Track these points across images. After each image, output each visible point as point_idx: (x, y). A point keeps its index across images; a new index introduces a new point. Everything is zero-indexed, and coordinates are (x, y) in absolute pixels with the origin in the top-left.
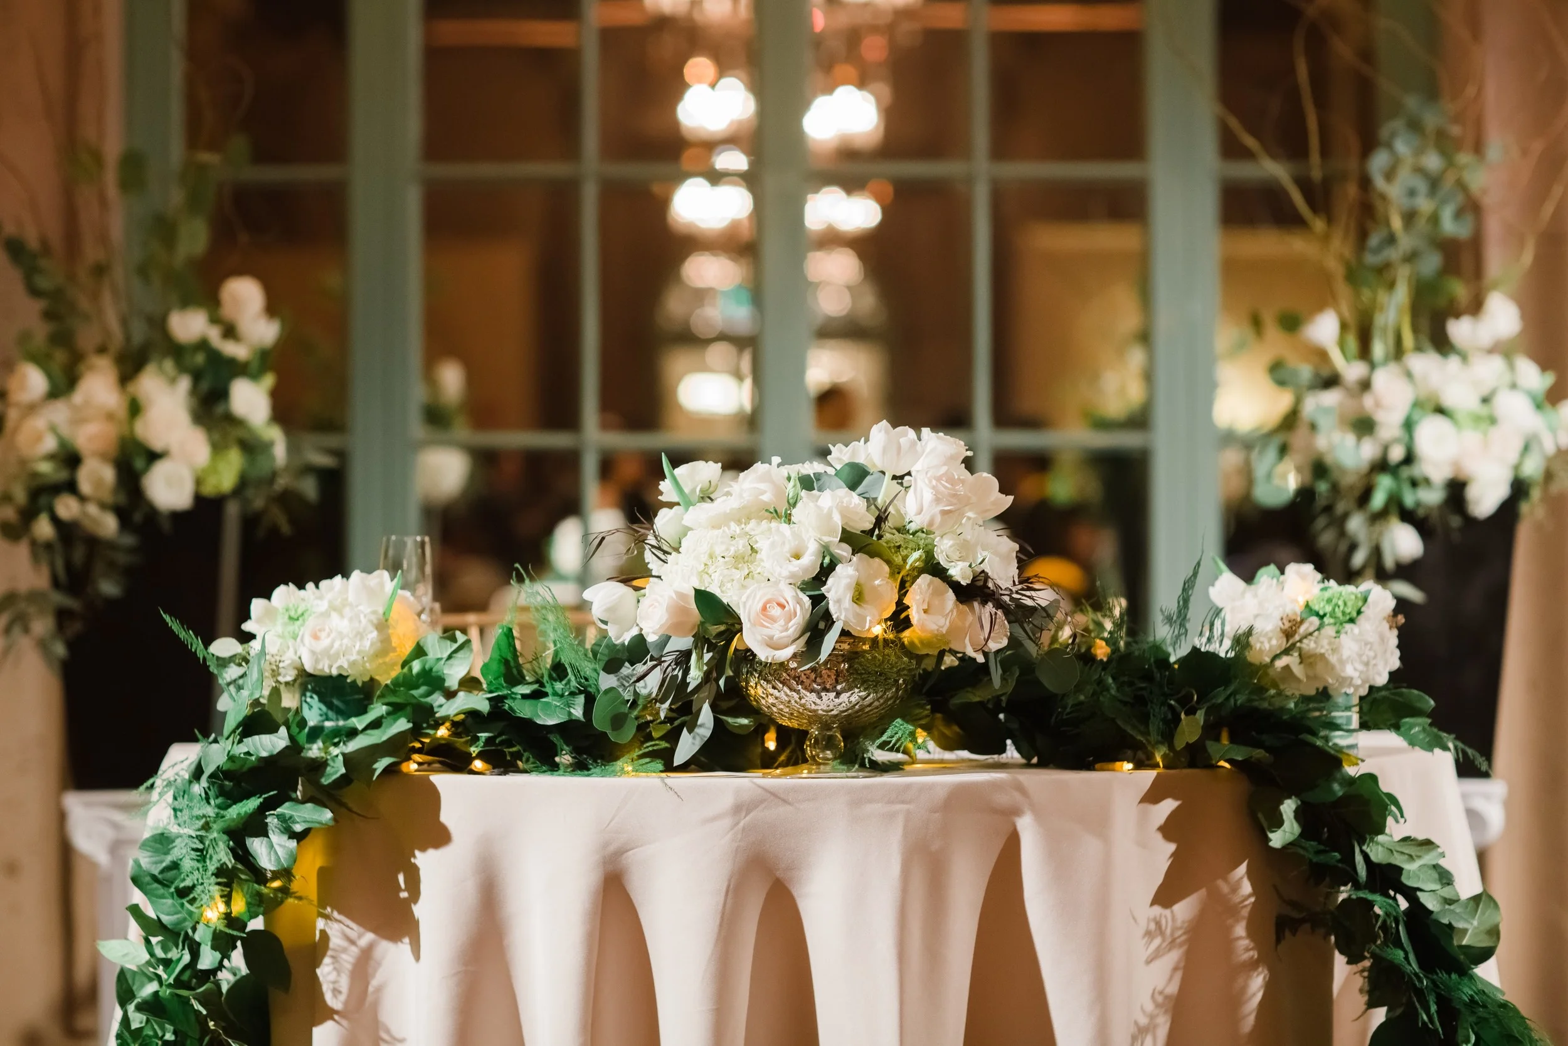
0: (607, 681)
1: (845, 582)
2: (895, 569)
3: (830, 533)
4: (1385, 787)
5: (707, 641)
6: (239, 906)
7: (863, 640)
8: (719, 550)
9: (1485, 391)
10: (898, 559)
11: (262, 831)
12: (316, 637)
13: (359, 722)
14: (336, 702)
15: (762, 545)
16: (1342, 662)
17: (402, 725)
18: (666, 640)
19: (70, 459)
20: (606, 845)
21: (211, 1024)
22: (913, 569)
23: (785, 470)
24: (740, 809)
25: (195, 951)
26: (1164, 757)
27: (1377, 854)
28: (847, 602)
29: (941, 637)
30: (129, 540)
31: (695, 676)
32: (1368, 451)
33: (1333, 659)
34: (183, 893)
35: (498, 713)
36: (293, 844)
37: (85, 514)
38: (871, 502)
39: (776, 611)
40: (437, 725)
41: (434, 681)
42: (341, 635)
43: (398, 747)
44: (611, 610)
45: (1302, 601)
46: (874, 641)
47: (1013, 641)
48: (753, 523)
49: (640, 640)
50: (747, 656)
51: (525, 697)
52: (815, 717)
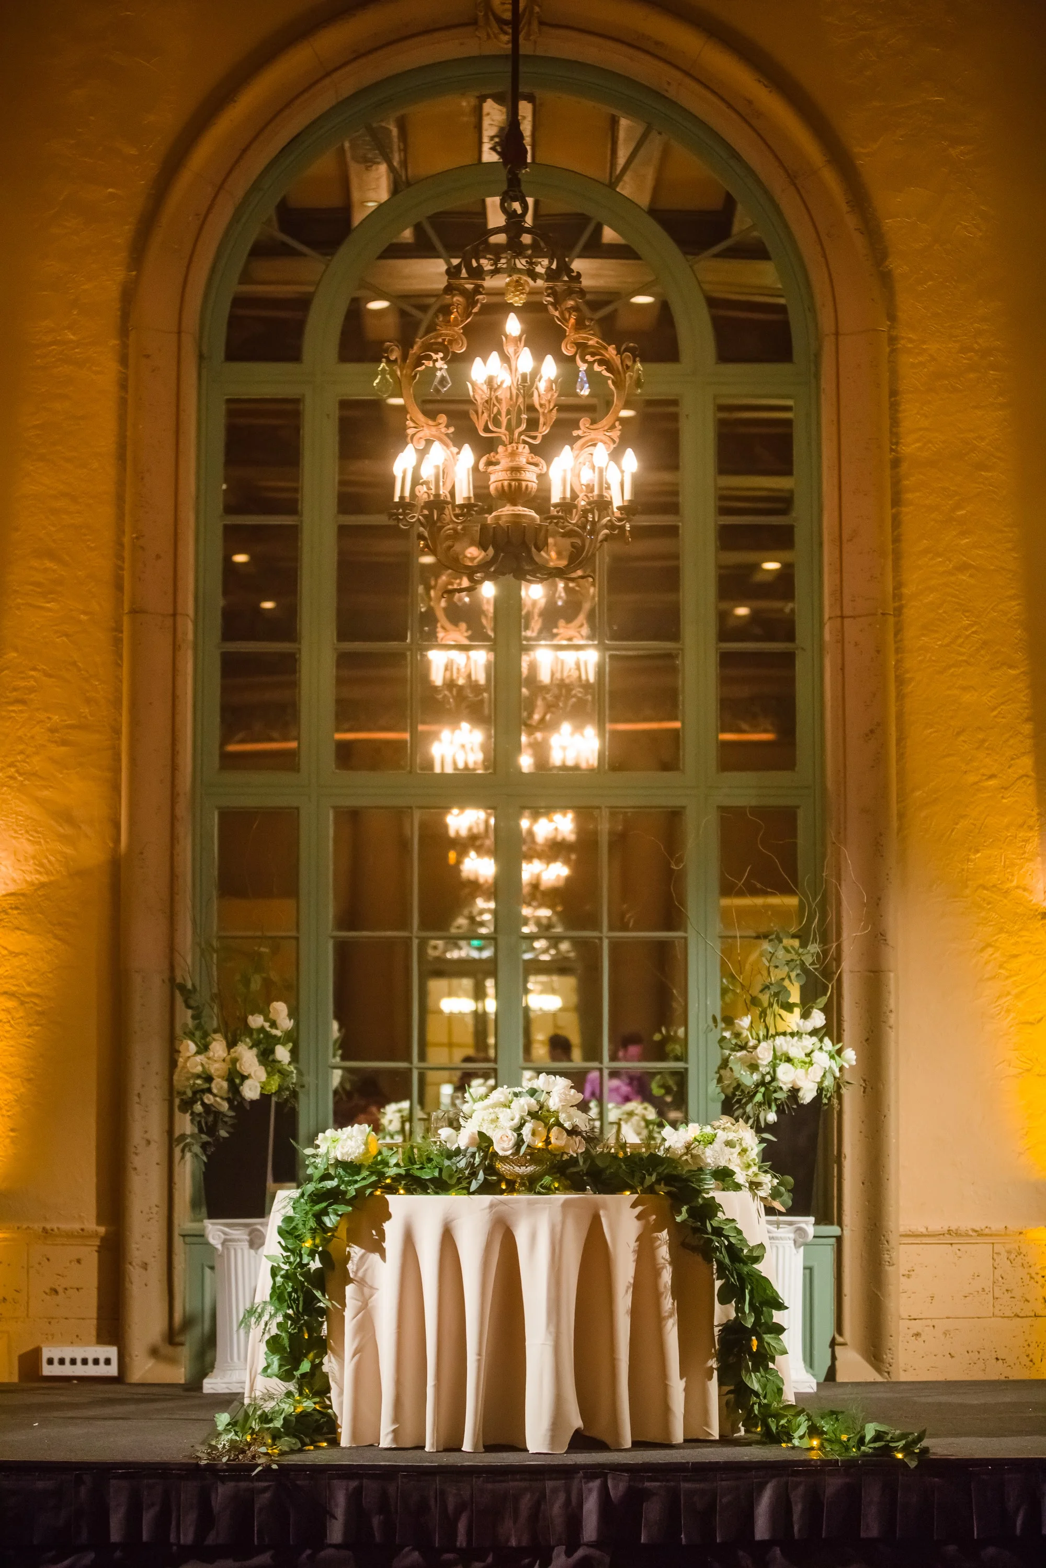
0: (447, 1163)
1: (529, 1129)
2: (546, 1124)
3: (524, 1112)
4: (717, 1201)
5: (482, 1149)
6: (318, 1241)
7: (536, 1149)
8: (486, 1118)
9: (808, 1051)
10: (547, 1121)
11: (327, 1214)
12: (343, 1148)
13: (358, 1178)
14: (349, 1171)
15: (500, 1116)
16: (705, 1157)
17: (374, 1178)
18: (467, 1148)
19: (209, 1079)
20: (447, 1218)
21: (306, 1284)
22: (552, 1124)
23: (509, 1090)
24: (492, 1206)
25: (301, 1256)
26: (641, 1190)
27: (715, 1224)
28: (530, 1136)
29: (563, 1147)
30: (232, 1114)
31: (477, 1160)
32: (756, 1077)
33: (703, 1157)
34: (297, 1237)
35: (408, 1176)
36: (339, 1218)
37: (216, 1101)
38: (538, 1102)
39: (505, 1138)
40: (387, 1178)
41: (386, 1164)
42: (352, 1147)
43: (374, 1185)
44: (448, 1137)
45: (693, 1136)
46: (539, 1149)
47: (587, 1149)
48: (497, 1109)
49: (459, 1148)
50: (495, 1154)
51: (417, 1169)
52: (518, 1175)
